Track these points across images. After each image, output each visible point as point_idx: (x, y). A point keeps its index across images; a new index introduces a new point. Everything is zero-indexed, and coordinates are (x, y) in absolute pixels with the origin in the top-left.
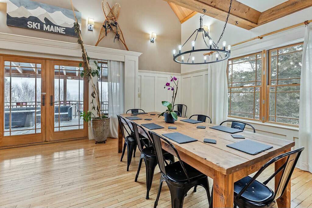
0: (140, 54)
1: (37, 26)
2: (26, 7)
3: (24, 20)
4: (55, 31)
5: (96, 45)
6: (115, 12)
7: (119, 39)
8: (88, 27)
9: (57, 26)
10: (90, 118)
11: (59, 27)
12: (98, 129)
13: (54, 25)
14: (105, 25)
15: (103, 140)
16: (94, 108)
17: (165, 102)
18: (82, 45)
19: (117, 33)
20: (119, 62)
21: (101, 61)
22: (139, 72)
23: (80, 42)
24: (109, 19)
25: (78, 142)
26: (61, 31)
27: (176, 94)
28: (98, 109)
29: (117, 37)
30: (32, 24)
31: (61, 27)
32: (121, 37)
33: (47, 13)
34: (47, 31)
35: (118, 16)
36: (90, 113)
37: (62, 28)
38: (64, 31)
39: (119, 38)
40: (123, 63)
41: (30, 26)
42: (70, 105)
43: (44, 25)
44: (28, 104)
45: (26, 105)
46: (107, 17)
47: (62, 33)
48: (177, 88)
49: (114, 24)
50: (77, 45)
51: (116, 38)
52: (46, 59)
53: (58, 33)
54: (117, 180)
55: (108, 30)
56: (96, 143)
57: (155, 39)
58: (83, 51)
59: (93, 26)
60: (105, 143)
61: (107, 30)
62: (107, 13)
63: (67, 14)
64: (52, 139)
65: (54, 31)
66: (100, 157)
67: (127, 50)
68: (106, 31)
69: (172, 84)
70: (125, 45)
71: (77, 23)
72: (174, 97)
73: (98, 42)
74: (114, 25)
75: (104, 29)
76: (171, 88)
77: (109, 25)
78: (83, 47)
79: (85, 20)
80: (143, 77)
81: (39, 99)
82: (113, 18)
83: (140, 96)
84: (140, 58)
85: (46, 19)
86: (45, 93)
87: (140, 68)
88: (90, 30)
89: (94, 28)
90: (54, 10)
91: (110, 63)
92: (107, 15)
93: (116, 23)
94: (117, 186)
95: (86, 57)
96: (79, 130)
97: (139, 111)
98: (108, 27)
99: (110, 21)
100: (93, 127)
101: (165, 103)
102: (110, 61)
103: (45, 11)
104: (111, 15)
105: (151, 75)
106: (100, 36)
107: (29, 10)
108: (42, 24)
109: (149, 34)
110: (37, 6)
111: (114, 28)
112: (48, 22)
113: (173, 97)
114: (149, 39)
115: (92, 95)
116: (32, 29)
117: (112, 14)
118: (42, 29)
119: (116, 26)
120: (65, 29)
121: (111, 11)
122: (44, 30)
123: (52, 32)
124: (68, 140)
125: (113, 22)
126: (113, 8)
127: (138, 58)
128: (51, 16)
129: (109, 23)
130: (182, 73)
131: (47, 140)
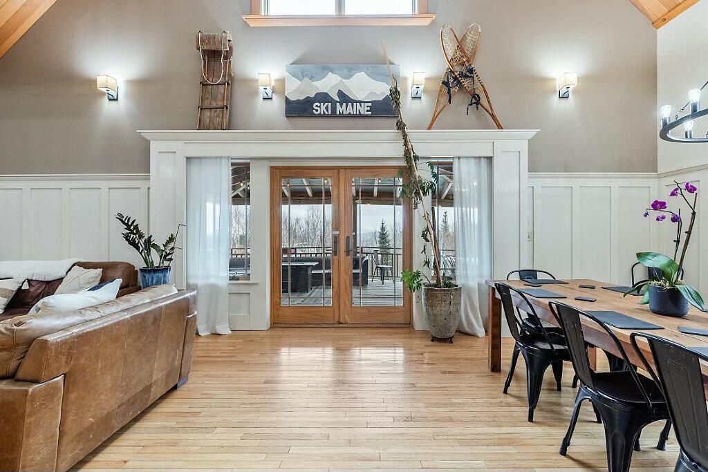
0: (531, 133)
1: (327, 108)
2: (311, 78)
3: (309, 102)
4: (355, 113)
5: (429, 128)
6: (468, 46)
7: (479, 106)
8: (411, 91)
9: (357, 102)
10: (419, 285)
11: (360, 102)
12: (439, 309)
13: (353, 101)
14: (448, 80)
15: (448, 335)
16: (427, 263)
17: (647, 254)
18: (404, 132)
19: (474, 91)
20: (480, 158)
21: (436, 160)
22: (529, 177)
23: (401, 126)
24: (455, 64)
25: (396, 333)
26: (364, 109)
27: (689, 233)
28: (435, 267)
29: (476, 100)
30: (320, 107)
31: (364, 102)
32: (483, 100)
33: (341, 81)
34: (342, 116)
35: (475, 53)
36: (418, 274)
37: (366, 104)
38: (369, 108)
39: (478, 103)
40: (490, 159)
41: (317, 111)
42: (363, 255)
43: (338, 104)
44: (298, 251)
45: (295, 254)
46: (450, 62)
47: (366, 113)
48: (694, 214)
49: (468, 74)
50: (394, 132)
51: (471, 105)
52: (339, 168)
53: (360, 116)
54: (508, 436)
55: (454, 90)
56: (432, 341)
57: (571, 88)
58: (406, 144)
59: (422, 88)
60: (451, 342)
61: (452, 90)
62: (450, 53)
63: (374, 75)
64: (348, 320)
65: (352, 113)
66: (450, 372)
67: (499, 127)
68: (449, 92)
70: (493, 116)
71: (396, 89)
72: (682, 242)
73: (433, 120)
74: (466, 76)
75: (445, 90)
76: (669, 216)
77: (455, 78)
78: (405, 136)
79: (405, 79)
80: (538, 191)
81: (329, 243)
82: (464, 60)
83: (531, 237)
84: (531, 143)
85: (340, 93)
86: (337, 233)
87: (531, 169)
88: (416, 98)
89: (424, 91)
90: (353, 71)
91: (459, 163)
92: (450, 55)
93: (471, 71)
94: (515, 451)
95: (412, 154)
96: (395, 307)
97: (540, 276)
98: (452, 83)
99: (458, 69)
100: (426, 305)
101: (649, 257)
102: (459, 158)
103: (339, 78)
104: (459, 54)
105: (561, 182)
106: (437, 107)
107: (315, 83)
108: (333, 102)
109: (554, 80)
110: (326, 72)
111: (466, 83)
112: (344, 98)
113: (678, 241)
114: (555, 91)
115: (424, 236)
116: (320, 116)
117: (462, 51)
118: (334, 115)
119: (470, 77)
120: (370, 104)
121: (460, 46)
122: (338, 113)
123: (350, 116)
124: (376, 325)
125: (464, 70)
126: (464, 38)
127: (526, 143)
128: (347, 85)
129: (456, 74)
130: (660, 170)
131: (341, 321)
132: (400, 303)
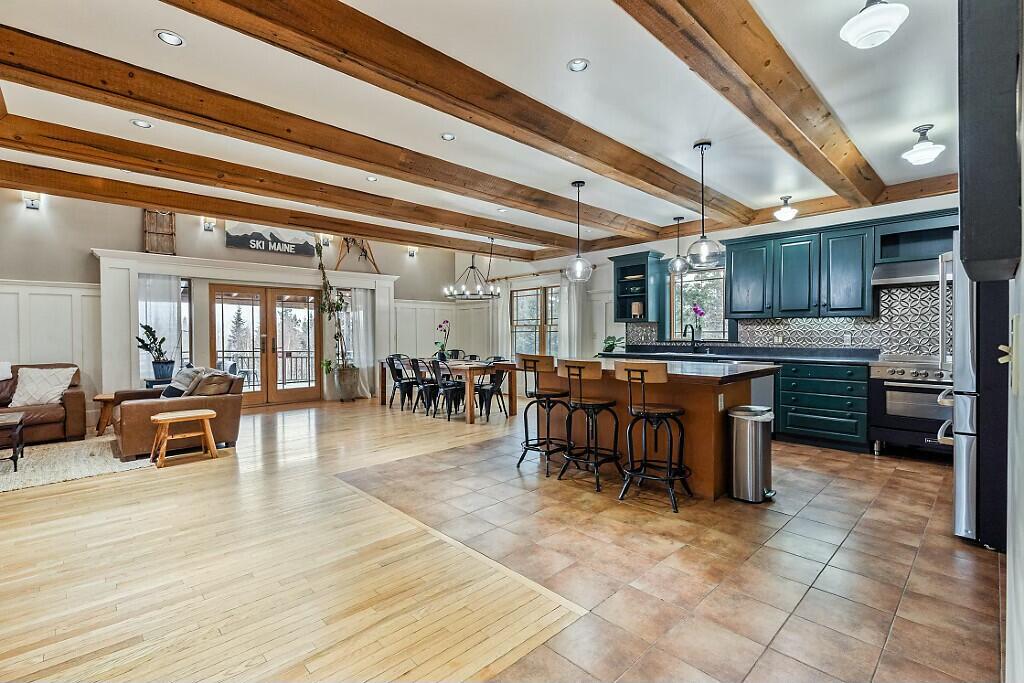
0: (396, 278)
1: (261, 244)
3: (247, 238)
4: (283, 250)
5: (336, 270)
9: (284, 243)
11: (287, 244)
12: (347, 381)
13: (282, 242)
14: (347, 237)
18: (323, 271)
19: (364, 248)
20: (367, 290)
22: (395, 303)
26: (290, 249)
29: (363, 253)
30: (255, 243)
31: (290, 244)
32: (369, 254)
34: (272, 251)
37: (291, 246)
38: (294, 249)
39: (366, 256)
40: (373, 291)
41: (253, 245)
43: (270, 243)
47: (291, 252)
51: (362, 256)
52: (266, 288)
53: (286, 252)
55: (351, 244)
57: (415, 251)
58: (324, 278)
59: (330, 239)
64: (275, 400)
65: (281, 250)
67: (379, 273)
68: (348, 246)
69: (445, 326)
70: (375, 266)
72: (446, 338)
73: (339, 263)
75: (345, 243)
77: (352, 238)
78: (324, 274)
80: (400, 310)
81: (258, 344)
84: (396, 284)
85: (272, 236)
86: (265, 336)
87: (396, 297)
88: (325, 245)
95: (328, 285)
96: (309, 388)
98: (350, 240)
105: (412, 306)
106: (341, 254)
108: (267, 242)
111: (358, 241)
112: (275, 240)
114: (407, 252)
116: (255, 249)
118: (267, 249)
120: (296, 246)
122: (270, 249)
123: (279, 252)
127: (393, 284)
128: (278, 231)
131: (269, 401)
132: (313, 384)
